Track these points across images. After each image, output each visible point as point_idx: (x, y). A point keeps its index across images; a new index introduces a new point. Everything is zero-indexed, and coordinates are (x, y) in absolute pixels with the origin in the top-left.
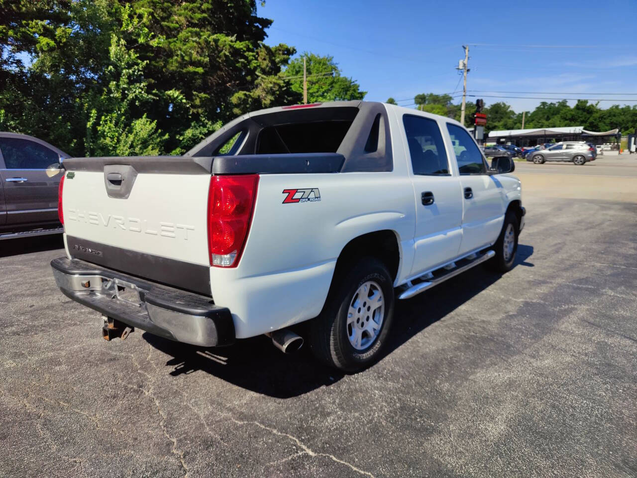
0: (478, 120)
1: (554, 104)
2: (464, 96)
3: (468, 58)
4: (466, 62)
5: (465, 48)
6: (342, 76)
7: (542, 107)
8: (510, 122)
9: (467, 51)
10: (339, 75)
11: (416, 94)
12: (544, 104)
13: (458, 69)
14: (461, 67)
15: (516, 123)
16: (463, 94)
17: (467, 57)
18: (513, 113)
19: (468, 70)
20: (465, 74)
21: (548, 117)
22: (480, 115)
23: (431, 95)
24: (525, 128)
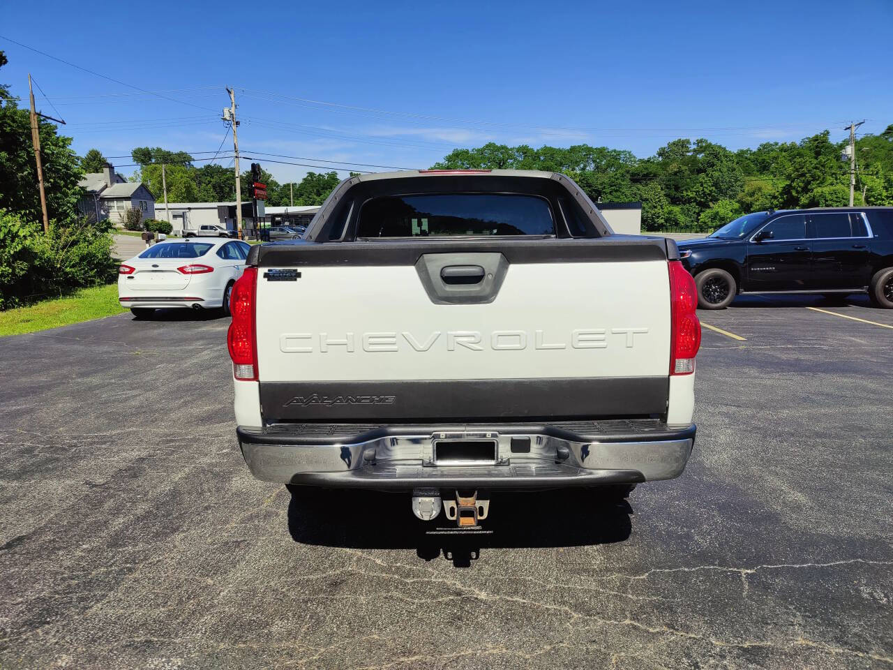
0: (257, 191)
1: (323, 176)
2: (236, 157)
3: (236, 106)
4: (233, 110)
5: (229, 92)
6: (20, 108)
7: (310, 178)
8: (275, 196)
9: (232, 96)
10: (15, 105)
11: (135, 147)
12: (311, 174)
13: (225, 119)
14: (227, 116)
15: (282, 198)
16: (235, 155)
17: (233, 105)
18: (276, 184)
19: (237, 123)
20: (234, 127)
21: (318, 191)
22: (259, 185)
23: (159, 150)
24: (295, 205)
